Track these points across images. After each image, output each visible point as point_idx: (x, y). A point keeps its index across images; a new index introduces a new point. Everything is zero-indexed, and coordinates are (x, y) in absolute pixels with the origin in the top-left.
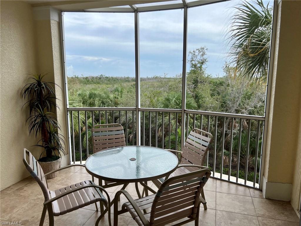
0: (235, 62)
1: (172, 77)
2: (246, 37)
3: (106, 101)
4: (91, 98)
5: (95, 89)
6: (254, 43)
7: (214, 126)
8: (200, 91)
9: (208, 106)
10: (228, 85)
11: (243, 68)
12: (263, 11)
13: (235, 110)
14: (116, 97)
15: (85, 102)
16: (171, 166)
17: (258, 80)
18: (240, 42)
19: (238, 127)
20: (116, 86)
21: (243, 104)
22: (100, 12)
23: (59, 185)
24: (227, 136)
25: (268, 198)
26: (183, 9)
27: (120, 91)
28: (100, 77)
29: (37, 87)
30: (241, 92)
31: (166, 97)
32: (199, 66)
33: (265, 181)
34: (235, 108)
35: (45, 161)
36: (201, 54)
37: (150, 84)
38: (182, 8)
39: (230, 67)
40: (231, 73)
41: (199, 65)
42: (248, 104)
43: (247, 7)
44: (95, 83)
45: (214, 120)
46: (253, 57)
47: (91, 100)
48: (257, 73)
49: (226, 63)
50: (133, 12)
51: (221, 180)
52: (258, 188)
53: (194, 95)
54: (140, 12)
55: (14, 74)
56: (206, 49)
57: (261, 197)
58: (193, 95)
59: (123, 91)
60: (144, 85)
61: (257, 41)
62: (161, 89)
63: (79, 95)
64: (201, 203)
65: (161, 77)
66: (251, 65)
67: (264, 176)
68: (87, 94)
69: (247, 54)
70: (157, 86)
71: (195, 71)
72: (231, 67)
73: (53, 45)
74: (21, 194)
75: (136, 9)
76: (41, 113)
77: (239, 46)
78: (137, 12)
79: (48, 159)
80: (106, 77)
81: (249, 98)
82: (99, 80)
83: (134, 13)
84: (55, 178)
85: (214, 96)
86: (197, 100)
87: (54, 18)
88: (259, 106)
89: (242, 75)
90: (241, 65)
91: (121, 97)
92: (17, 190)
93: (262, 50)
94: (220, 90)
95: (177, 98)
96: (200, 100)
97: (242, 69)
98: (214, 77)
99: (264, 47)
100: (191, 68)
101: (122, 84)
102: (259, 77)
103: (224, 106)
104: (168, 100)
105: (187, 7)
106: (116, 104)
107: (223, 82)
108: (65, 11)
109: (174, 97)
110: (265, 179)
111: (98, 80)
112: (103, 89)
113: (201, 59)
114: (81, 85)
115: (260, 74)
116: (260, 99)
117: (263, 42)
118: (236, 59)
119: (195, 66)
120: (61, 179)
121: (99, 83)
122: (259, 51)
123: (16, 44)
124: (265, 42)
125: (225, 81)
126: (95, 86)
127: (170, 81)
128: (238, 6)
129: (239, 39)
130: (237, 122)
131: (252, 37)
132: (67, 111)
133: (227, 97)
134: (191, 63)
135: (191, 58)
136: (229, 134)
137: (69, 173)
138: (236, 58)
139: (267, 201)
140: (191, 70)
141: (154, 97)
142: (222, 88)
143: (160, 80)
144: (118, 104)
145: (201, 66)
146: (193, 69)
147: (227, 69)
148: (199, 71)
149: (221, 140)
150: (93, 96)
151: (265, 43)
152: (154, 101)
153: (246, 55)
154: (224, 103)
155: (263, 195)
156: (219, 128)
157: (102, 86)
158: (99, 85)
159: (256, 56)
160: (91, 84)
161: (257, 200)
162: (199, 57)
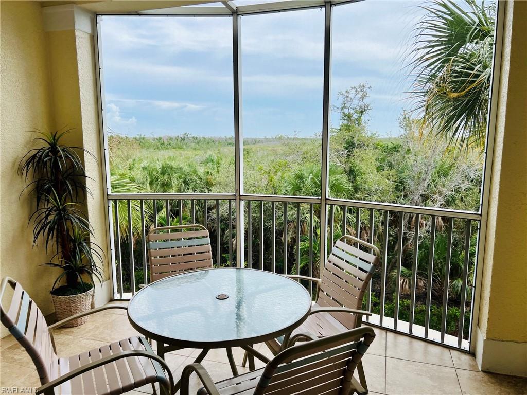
0: (422, 109)
1: (309, 137)
2: (443, 62)
3: (191, 179)
4: (165, 174)
5: (174, 159)
6: (459, 72)
7: (383, 224)
8: (357, 162)
9: (372, 189)
10: (408, 151)
11: (436, 119)
12: (474, 13)
13: (421, 195)
14: (208, 173)
15: (154, 182)
16: (296, 313)
17: (466, 141)
18: (431, 71)
19: (426, 226)
20: (210, 153)
21: (435, 185)
22: (167, 15)
23: (89, 339)
24: (407, 242)
25: (486, 372)
26: (324, 9)
27: (215, 161)
28: (183, 138)
29: (49, 156)
30: (432, 164)
31: (297, 172)
32: (357, 117)
33: (482, 336)
34: (421, 192)
35: (63, 295)
36: (359, 96)
37: (270, 149)
38: (321, 6)
39: (411, 119)
40: (414, 130)
41: (355, 116)
42: (444, 185)
43: (445, 6)
44: (174, 148)
45: (383, 214)
46: (456, 100)
47: (165, 177)
48: (463, 130)
49: (404, 112)
50: (229, 15)
51: (395, 331)
52: (468, 350)
53: (347, 169)
54: (243, 15)
55: (6, 131)
56: (369, 88)
57: (474, 368)
58: (345, 168)
59: (220, 162)
60: (259, 150)
61: (463, 68)
62: (288, 159)
63: (144, 168)
64: (355, 393)
65: (290, 137)
66: (452, 114)
67: (479, 328)
68: (158, 167)
69: (445, 93)
70: (282, 152)
71: (349, 126)
72: (413, 119)
73: (79, 77)
74: (16, 357)
75: (235, 9)
76: (56, 204)
77: (429, 80)
78: (238, 15)
79: (70, 290)
80: (193, 138)
81: (446, 175)
82: (181, 143)
83: (231, 18)
84: (82, 327)
85: (384, 170)
86: (352, 177)
87: (82, 27)
88: (464, 188)
89: (435, 132)
90: (433, 115)
91: (218, 172)
92: (10, 348)
93: (474, 85)
94: (394, 159)
95: (316, 174)
96: (357, 178)
97: (434, 122)
98: (383, 137)
99: (478, 80)
100: (342, 121)
101: (222, 149)
102: (468, 136)
103: (400, 188)
104: (300, 177)
105: (331, 5)
106: (209, 184)
107: (399, 146)
108: (102, 15)
109: (311, 173)
110: (482, 334)
111: (179, 143)
112: (188, 159)
113: (359, 105)
114: (150, 151)
115: (469, 130)
116: (466, 176)
117: (475, 70)
118: (424, 103)
119: (348, 117)
120: (93, 327)
121: (180, 148)
122: (468, 87)
123: (9, 75)
124: (479, 71)
125: (402, 145)
126: (174, 152)
127: (304, 144)
128: (427, 5)
129: (428, 66)
130: (425, 218)
131: (455, 61)
132: (108, 200)
133: (407, 173)
134: (342, 111)
135: (342, 103)
136: (410, 239)
137: (109, 316)
138: (425, 101)
139: (486, 378)
140: (341, 123)
141: (276, 172)
142: (397, 156)
143: (286, 143)
144: (212, 185)
145: (360, 117)
146: (345, 122)
147: (407, 123)
148: (356, 126)
149: (396, 249)
150: (169, 170)
151: (478, 73)
152: (276, 179)
153: (442, 95)
154: (400, 182)
155: (476, 364)
156: (392, 228)
157: (186, 152)
158: (181, 151)
159: (461, 96)
160: (167, 149)
161: (465, 375)
162: (356, 102)
